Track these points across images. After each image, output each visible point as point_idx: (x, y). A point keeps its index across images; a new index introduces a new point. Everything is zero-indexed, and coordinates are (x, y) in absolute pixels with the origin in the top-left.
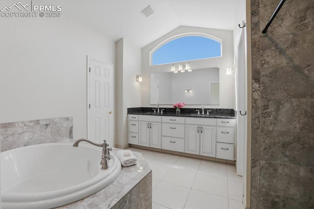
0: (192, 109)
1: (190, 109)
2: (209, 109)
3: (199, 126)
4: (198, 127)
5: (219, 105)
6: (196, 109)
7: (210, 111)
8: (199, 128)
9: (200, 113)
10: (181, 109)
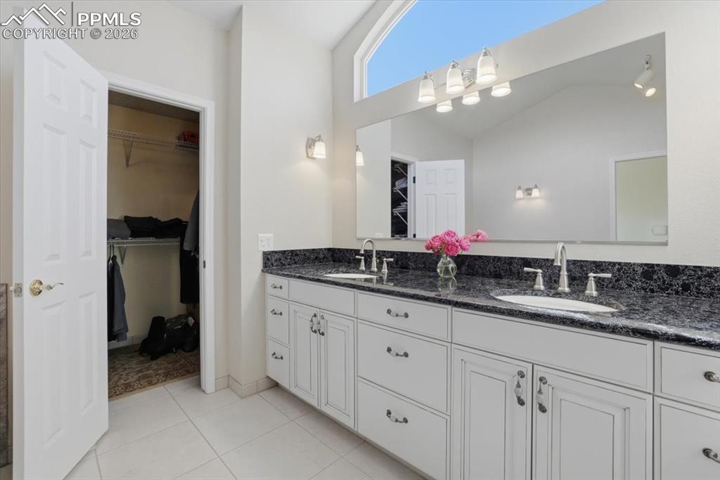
0: (510, 261)
1: (499, 259)
2: (599, 266)
3: (527, 369)
4: (522, 375)
5: (666, 244)
6: (527, 262)
7: (609, 275)
8: (526, 383)
9: (546, 283)
10: (461, 261)
